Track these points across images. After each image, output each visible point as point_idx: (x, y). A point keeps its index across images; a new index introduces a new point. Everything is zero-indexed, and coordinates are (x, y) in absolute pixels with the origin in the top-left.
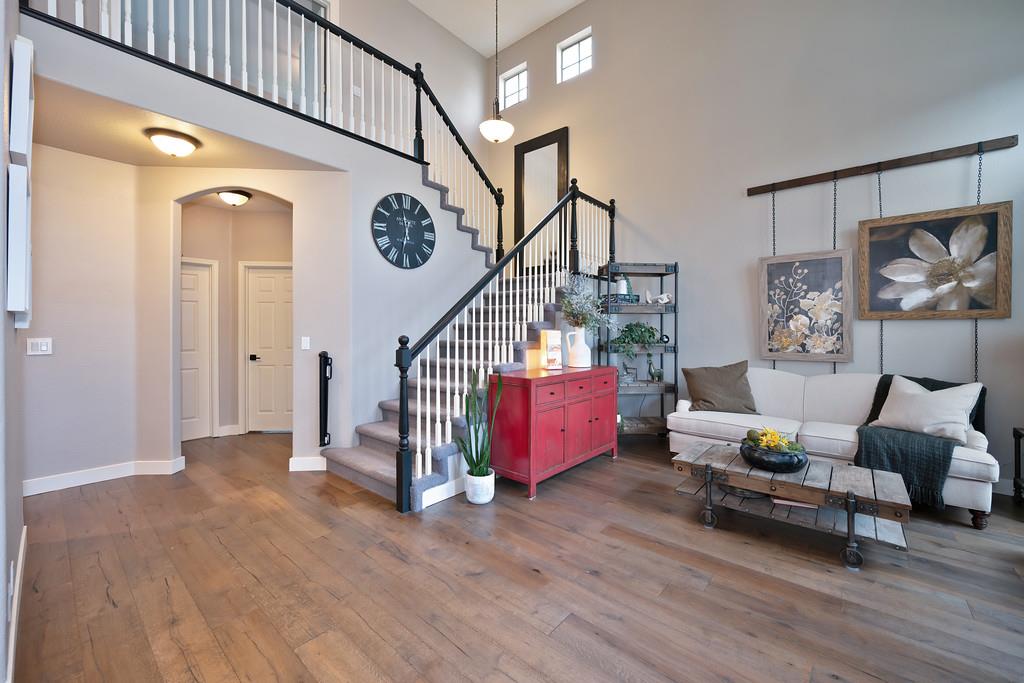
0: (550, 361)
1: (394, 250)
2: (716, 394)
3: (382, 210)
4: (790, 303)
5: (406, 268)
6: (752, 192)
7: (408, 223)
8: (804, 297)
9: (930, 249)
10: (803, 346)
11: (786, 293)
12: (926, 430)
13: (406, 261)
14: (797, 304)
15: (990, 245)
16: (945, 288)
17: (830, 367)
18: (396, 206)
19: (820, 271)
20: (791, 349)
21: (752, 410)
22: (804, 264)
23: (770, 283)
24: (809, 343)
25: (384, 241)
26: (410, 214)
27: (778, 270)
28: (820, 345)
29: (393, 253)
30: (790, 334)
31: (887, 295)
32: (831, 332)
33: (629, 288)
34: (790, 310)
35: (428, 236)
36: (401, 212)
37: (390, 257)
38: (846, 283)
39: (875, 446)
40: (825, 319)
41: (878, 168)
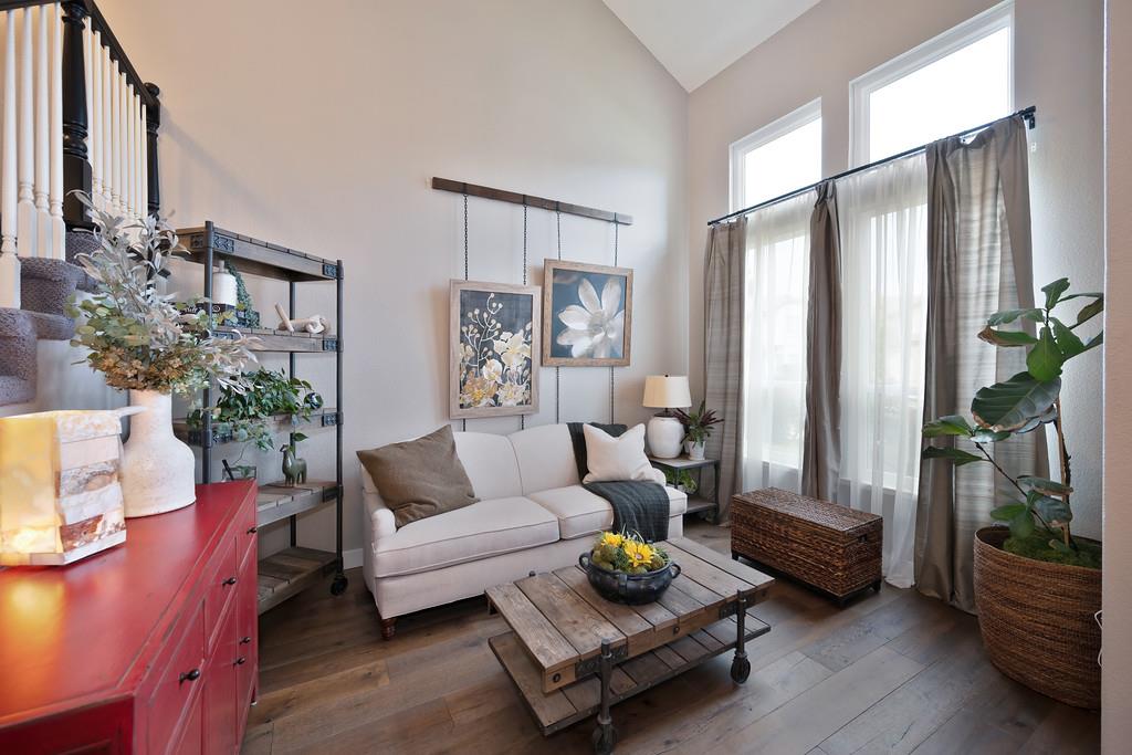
4: (484, 344)
6: (439, 184)
8: (497, 338)
9: (589, 298)
10: (495, 397)
11: (480, 332)
12: (632, 478)
14: (489, 345)
16: (599, 337)
17: (516, 422)
19: (514, 311)
20: (484, 402)
22: (500, 296)
23: (463, 315)
24: (501, 393)
27: (475, 299)
28: (512, 396)
30: (484, 382)
31: (563, 341)
32: (521, 380)
33: (241, 296)
34: (484, 352)
38: (536, 324)
40: (516, 365)
41: (556, 207)
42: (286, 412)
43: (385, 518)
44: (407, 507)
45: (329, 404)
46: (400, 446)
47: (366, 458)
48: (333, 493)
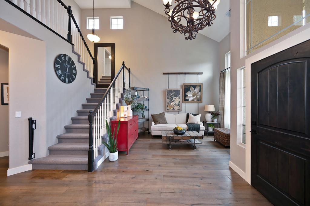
0: (125, 115)
1: (63, 76)
2: (160, 120)
3: (58, 60)
4: (171, 99)
5: (67, 83)
6: (164, 74)
7: (68, 66)
8: (174, 98)
9: (193, 90)
10: (174, 108)
11: (171, 97)
12: (195, 123)
13: (67, 80)
14: (172, 99)
15: (200, 90)
16: (195, 97)
17: (178, 112)
18: (63, 59)
19: (177, 93)
20: (172, 109)
21: (166, 123)
22: (174, 91)
23: (168, 94)
24: (175, 107)
25: (59, 72)
26: (68, 62)
27: (170, 92)
28: (176, 108)
29: (63, 77)
30: (171, 106)
31: (187, 98)
32: (178, 105)
33: (138, 94)
34: (171, 100)
35: (74, 72)
36: (65, 61)
37: (61, 78)
38: (181, 95)
39: (190, 127)
40: (177, 103)
41: (185, 73)
42: (142, 108)
43: (153, 123)
44: (156, 122)
45: (148, 108)
46: (156, 114)
47: (152, 115)
48: (148, 120)
